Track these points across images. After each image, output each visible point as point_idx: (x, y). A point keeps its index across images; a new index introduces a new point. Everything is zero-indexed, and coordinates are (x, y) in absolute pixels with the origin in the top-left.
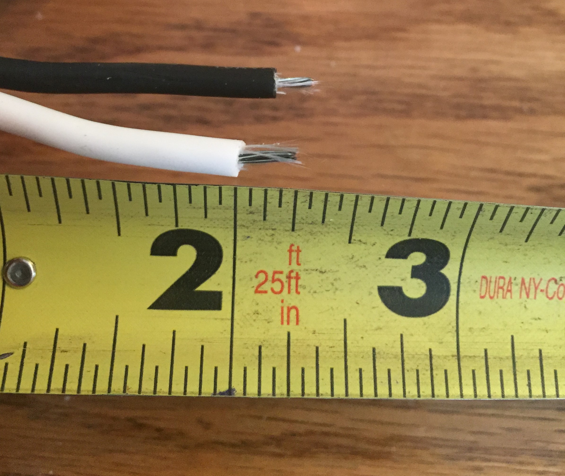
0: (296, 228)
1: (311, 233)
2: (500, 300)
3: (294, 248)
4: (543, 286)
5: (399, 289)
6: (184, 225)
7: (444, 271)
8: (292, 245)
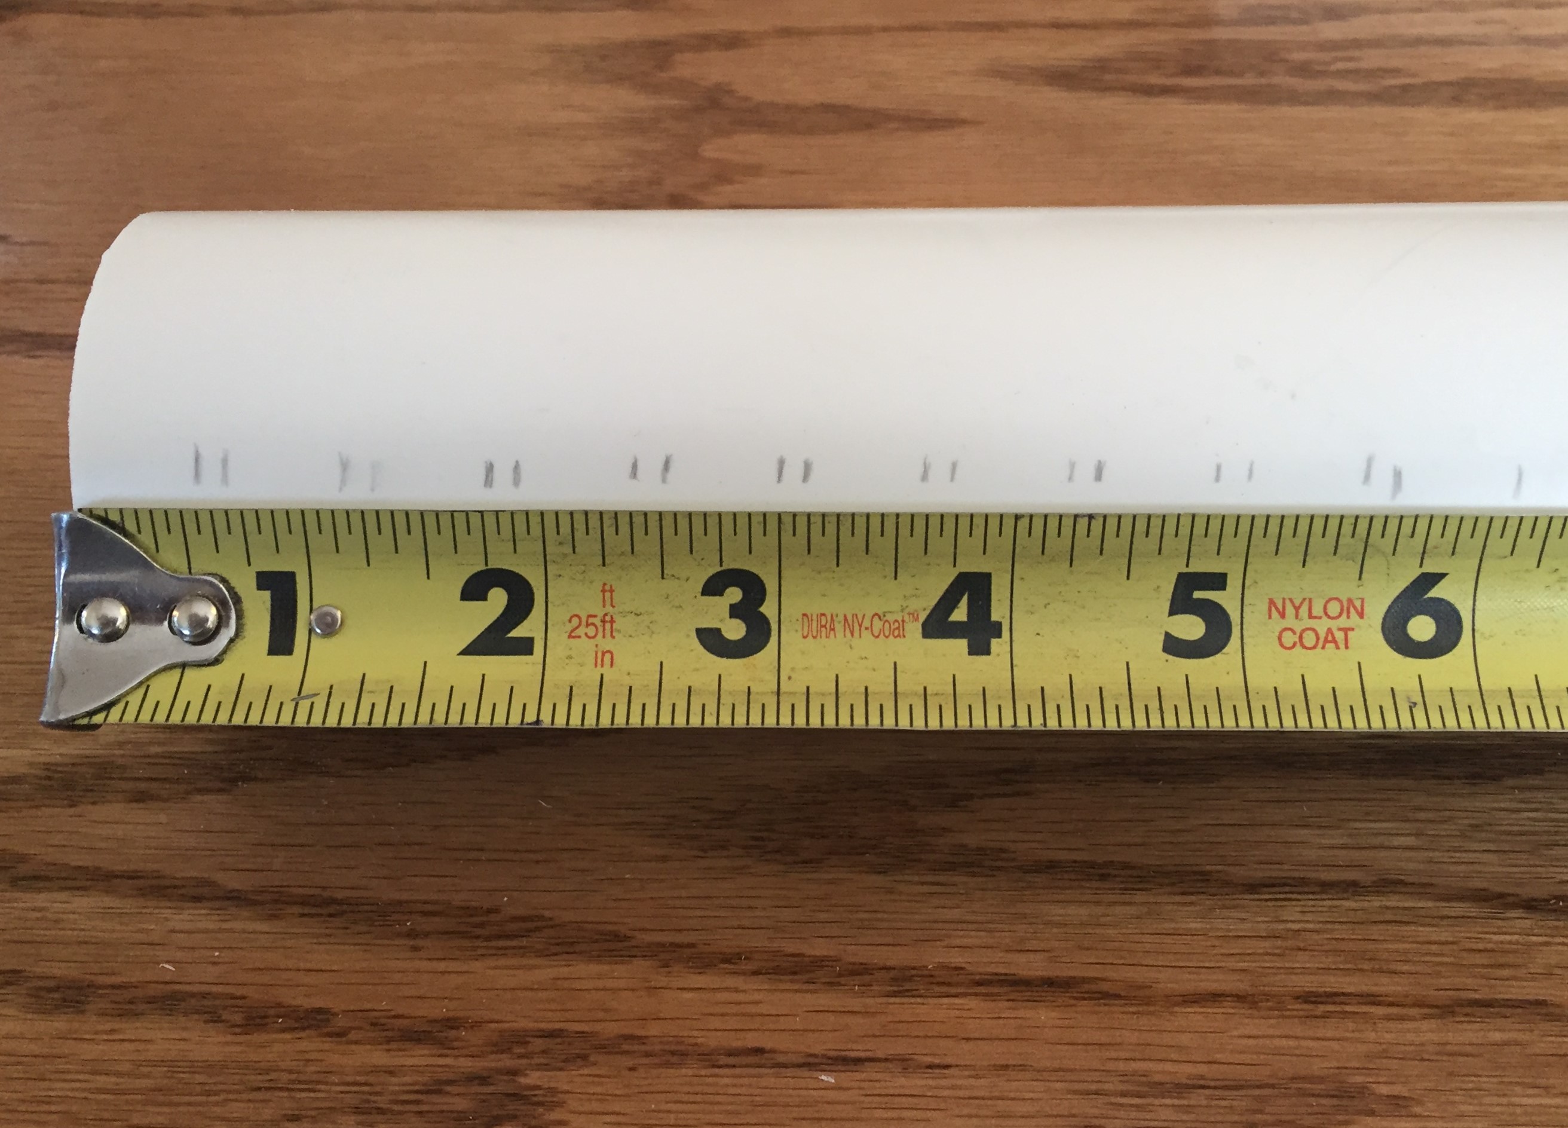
0: (607, 561)
1: (622, 568)
2: (824, 640)
3: (607, 588)
4: (866, 623)
5: (718, 630)
6: (493, 564)
7: (762, 609)
8: (605, 584)
